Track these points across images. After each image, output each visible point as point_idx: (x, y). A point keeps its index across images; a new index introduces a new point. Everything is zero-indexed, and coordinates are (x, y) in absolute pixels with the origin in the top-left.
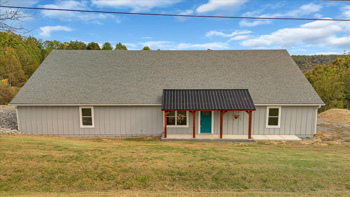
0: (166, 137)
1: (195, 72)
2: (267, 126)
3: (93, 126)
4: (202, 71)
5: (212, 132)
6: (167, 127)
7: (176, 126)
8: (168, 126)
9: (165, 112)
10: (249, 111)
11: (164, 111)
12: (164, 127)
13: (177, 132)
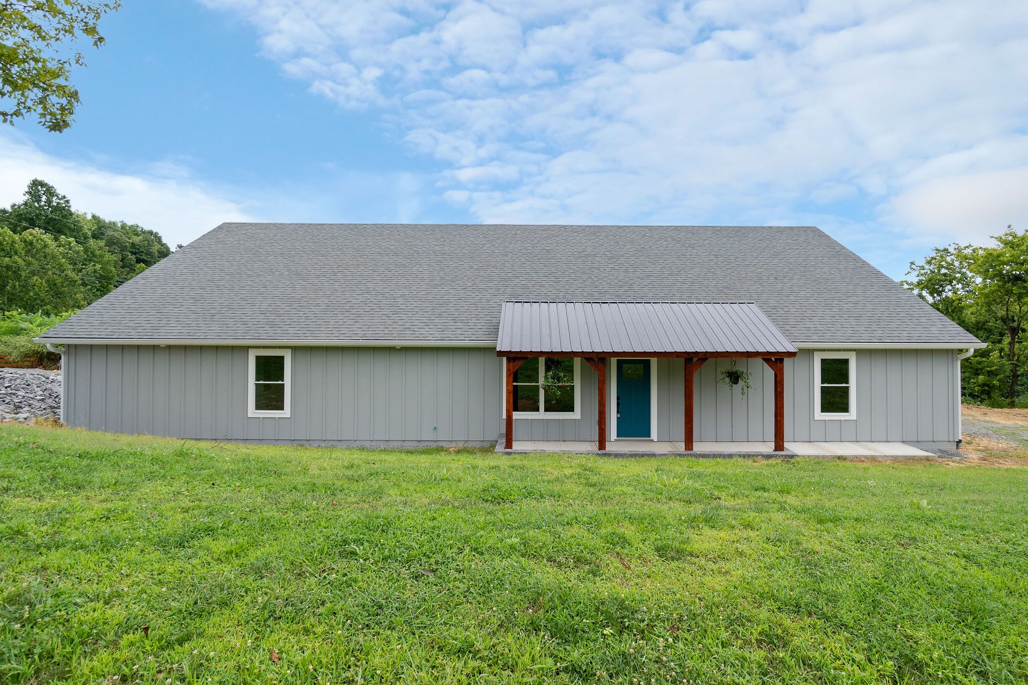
0: (509, 445)
1: (591, 268)
2: (819, 415)
3: (286, 413)
4: (610, 266)
5: (654, 434)
6: (514, 417)
7: (542, 415)
8: (516, 415)
9: (509, 360)
10: (773, 359)
11: (505, 359)
12: (504, 417)
13: (546, 433)
